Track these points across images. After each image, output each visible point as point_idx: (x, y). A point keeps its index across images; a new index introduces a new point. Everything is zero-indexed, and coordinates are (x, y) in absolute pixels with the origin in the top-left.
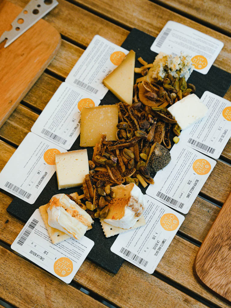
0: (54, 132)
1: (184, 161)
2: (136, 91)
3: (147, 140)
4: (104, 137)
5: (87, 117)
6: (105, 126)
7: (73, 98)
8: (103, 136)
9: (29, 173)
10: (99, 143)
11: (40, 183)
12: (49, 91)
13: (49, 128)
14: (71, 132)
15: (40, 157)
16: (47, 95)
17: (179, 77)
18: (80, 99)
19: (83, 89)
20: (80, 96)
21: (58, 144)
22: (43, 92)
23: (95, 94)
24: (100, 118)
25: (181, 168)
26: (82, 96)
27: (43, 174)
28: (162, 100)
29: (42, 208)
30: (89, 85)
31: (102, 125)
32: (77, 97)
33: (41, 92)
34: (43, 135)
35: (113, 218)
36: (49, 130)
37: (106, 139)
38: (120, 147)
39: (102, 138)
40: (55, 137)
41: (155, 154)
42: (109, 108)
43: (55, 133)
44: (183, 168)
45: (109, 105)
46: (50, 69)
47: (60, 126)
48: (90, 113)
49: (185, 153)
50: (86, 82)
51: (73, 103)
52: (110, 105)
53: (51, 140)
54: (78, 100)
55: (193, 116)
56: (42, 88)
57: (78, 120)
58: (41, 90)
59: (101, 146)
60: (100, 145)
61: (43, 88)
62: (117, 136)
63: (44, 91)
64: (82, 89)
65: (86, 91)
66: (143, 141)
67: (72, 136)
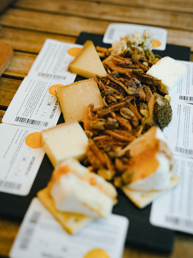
0: (30, 117)
1: (185, 114)
2: (107, 67)
3: (141, 99)
4: (92, 106)
5: (65, 95)
6: (87, 99)
7: (42, 86)
8: (90, 106)
9: (12, 162)
10: (88, 113)
11: (29, 169)
12: (11, 90)
13: (23, 115)
14: (50, 114)
15: (21, 144)
16: (11, 93)
17: (144, 50)
18: (49, 86)
19: (50, 79)
20: (48, 84)
21: (38, 128)
22: (5, 92)
23: (64, 80)
24: (80, 92)
25: (186, 121)
26: (50, 84)
27: (30, 159)
28: (137, 66)
29: (42, 194)
30: (55, 74)
31: (84, 99)
32: (46, 85)
33: (3, 92)
34: (18, 123)
35: (143, 176)
36: (24, 117)
37: (94, 107)
38: (116, 108)
39: (90, 108)
40: (33, 122)
41: (158, 104)
42: (86, 82)
43: (32, 118)
44: (188, 120)
45: (84, 80)
46: (7, 73)
47: (35, 112)
48: (67, 90)
49: (182, 108)
50: (50, 72)
51: (43, 91)
52: (86, 80)
53: (29, 125)
54: (47, 87)
55: (174, 75)
56: (3, 89)
57: (54, 103)
58: (3, 90)
59: (92, 114)
60: (90, 114)
61: (5, 89)
62: (105, 103)
63: (6, 90)
64: (48, 78)
65: (53, 79)
66: (135, 103)
67: (53, 117)
